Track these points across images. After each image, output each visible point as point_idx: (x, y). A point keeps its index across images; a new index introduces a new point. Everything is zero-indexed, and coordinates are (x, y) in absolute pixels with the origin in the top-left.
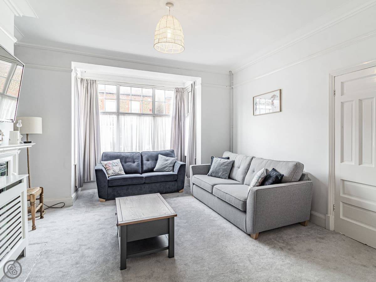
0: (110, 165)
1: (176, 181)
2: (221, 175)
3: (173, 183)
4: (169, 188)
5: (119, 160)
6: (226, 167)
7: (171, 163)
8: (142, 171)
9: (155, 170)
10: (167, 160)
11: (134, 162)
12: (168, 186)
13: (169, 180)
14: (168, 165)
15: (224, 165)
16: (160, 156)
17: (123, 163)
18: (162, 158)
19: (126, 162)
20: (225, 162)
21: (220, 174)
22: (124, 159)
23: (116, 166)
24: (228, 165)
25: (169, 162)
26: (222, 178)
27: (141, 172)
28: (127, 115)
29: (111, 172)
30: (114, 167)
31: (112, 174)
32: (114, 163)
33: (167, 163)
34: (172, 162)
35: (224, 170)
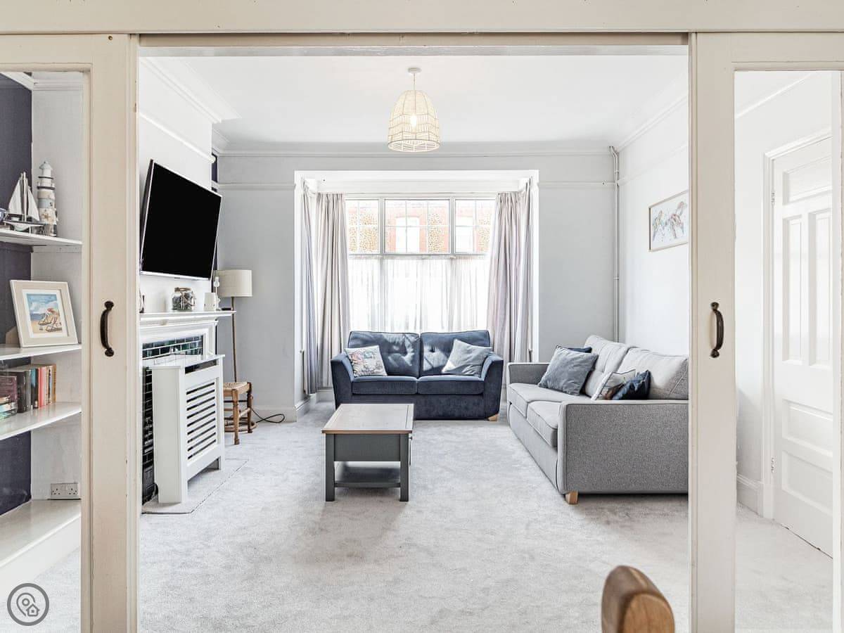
0: (359, 356)
1: (481, 394)
2: (565, 386)
3: (476, 399)
4: (466, 408)
5: (377, 347)
6: (576, 369)
7: (477, 358)
8: (419, 372)
9: (444, 371)
10: (469, 352)
11: (405, 353)
12: (463, 405)
13: (466, 391)
14: (469, 362)
15: (572, 365)
16: (457, 342)
17: (385, 354)
18: (460, 346)
19: (390, 352)
20: (576, 358)
21: (562, 384)
22: (386, 347)
23: (371, 357)
24: (583, 364)
25: (473, 355)
26: (565, 392)
27: (417, 374)
28: (399, 257)
29: (359, 368)
30: (366, 359)
31: (363, 374)
32: (368, 353)
33: (468, 358)
34: (478, 356)
35: (573, 376)
